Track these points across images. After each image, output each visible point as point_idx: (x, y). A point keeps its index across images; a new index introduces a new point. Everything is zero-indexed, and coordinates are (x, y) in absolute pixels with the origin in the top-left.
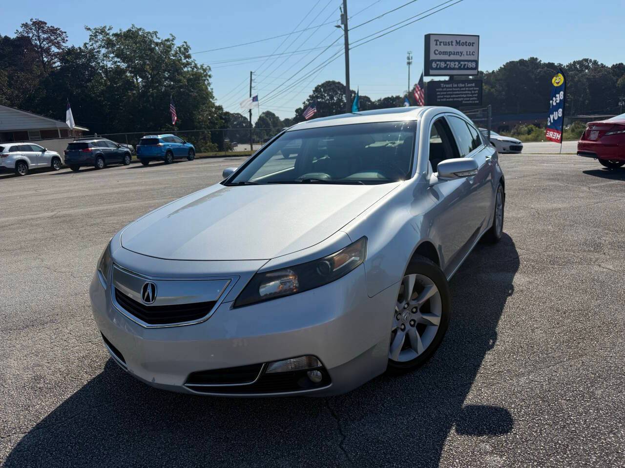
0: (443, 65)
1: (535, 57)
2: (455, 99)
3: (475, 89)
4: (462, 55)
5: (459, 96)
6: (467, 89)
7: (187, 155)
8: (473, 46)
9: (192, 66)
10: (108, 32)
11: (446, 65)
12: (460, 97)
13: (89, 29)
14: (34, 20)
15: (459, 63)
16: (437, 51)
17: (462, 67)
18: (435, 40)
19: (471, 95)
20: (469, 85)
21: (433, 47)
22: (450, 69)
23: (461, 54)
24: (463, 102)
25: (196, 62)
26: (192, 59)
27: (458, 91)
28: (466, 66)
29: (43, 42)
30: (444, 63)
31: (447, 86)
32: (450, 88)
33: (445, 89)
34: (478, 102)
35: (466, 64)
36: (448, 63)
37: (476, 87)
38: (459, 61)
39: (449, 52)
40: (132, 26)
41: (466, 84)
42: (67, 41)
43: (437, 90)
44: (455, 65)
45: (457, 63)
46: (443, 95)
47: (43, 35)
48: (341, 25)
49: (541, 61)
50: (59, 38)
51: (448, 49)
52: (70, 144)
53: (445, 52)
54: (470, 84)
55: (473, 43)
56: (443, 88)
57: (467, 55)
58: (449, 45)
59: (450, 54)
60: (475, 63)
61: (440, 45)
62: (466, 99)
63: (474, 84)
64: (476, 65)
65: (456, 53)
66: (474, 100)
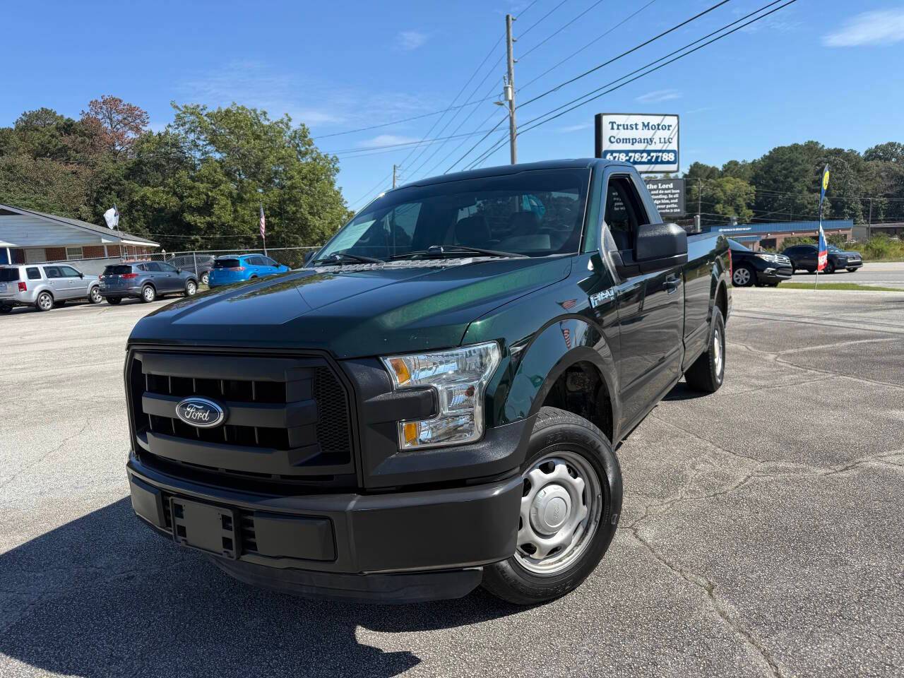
0: (623, 157)
3: (673, 191)
4: (653, 143)
6: (661, 192)
8: (669, 129)
9: (313, 155)
10: (201, 112)
11: (628, 158)
13: (177, 107)
14: (106, 97)
15: (649, 155)
16: (614, 137)
17: (653, 160)
18: (610, 122)
19: (668, 201)
20: (664, 186)
21: (607, 132)
22: (635, 163)
23: (652, 141)
25: (318, 151)
26: (313, 146)
28: (660, 158)
29: (117, 125)
30: (625, 155)
34: (679, 210)
35: (659, 156)
36: (630, 154)
37: (674, 188)
38: (649, 152)
39: (633, 139)
40: (231, 104)
41: (660, 185)
42: (148, 123)
44: (642, 157)
45: (645, 155)
47: (117, 117)
48: (504, 102)
49: (824, 145)
50: (138, 121)
51: (630, 134)
52: (108, 267)
53: (626, 139)
54: (666, 184)
55: (670, 126)
57: (660, 142)
58: (633, 128)
59: (634, 141)
60: (673, 154)
61: (618, 129)
62: (660, 207)
63: (672, 184)
64: (675, 156)
65: (643, 141)
66: (673, 208)
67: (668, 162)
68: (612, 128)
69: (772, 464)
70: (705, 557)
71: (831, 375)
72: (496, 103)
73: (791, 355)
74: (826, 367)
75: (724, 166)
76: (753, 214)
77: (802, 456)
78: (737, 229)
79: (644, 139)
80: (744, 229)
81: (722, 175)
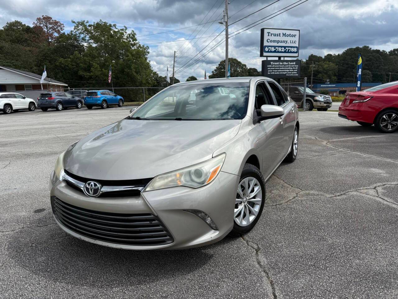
0: (273, 49)
1: (367, 46)
2: (281, 73)
3: (295, 66)
4: (287, 43)
5: (284, 71)
6: (290, 66)
7: (118, 104)
8: (295, 37)
9: (137, 46)
10: (86, 24)
11: (275, 49)
13: (74, 22)
14: (44, 16)
16: (269, 40)
17: (287, 51)
18: (267, 33)
19: (292, 70)
20: (291, 63)
21: (266, 37)
22: (278, 52)
24: (287, 75)
25: (140, 44)
26: (137, 42)
28: (290, 50)
29: (49, 29)
32: (277, 65)
33: (274, 66)
34: (297, 75)
38: (285, 47)
39: (278, 41)
40: (100, 20)
41: (289, 63)
42: (64, 29)
43: (268, 66)
44: (282, 49)
46: (272, 70)
47: (50, 26)
48: (223, 22)
49: (371, 48)
50: (59, 28)
51: (277, 38)
52: (42, 94)
53: (275, 41)
55: (295, 35)
56: (272, 65)
57: (291, 43)
61: (271, 36)
62: (289, 73)
63: (295, 63)
64: (297, 50)
65: (282, 42)
66: (295, 74)
67: (294, 52)
68: (269, 35)
71: (349, 152)
72: (219, 23)
73: (334, 142)
74: (348, 147)
75: (325, 56)
76: (337, 79)
78: (329, 86)
80: (332, 86)
81: (324, 60)
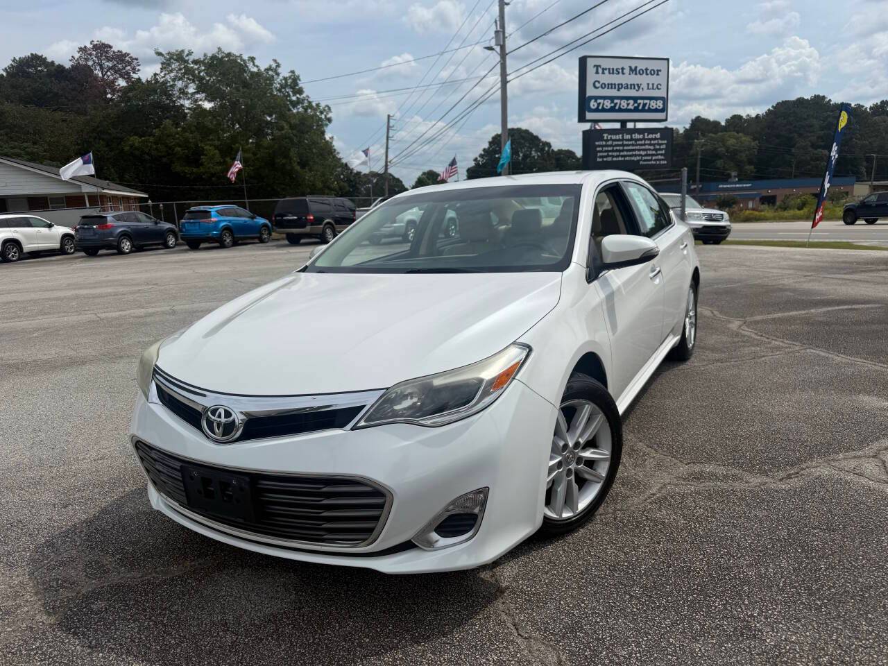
0: (608, 104)
1: (821, 95)
2: (627, 158)
3: (660, 142)
4: (641, 90)
5: (634, 153)
6: (647, 142)
7: (258, 235)
8: (658, 74)
9: (305, 105)
10: (187, 58)
11: (613, 105)
12: (636, 155)
13: (159, 54)
14: (95, 43)
15: (635, 102)
16: (599, 82)
17: (640, 108)
18: (595, 66)
19: (654, 152)
20: (650, 136)
21: (591, 76)
22: (620, 110)
23: (639, 87)
24: (641, 163)
25: (310, 100)
26: (304, 95)
27: (633, 145)
28: (647, 106)
29: (107, 72)
30: (610, 101)
31: (614, 137)
32: (619, 140)
33: (610, 143)
34: (665, 162)
35: (646, 104)
36: (616, 101)
37: (661, 138)
38: (635, 99)
39: (619, 85)
40: (217, 50)
41: (646, 134)
42: (139, 70)
43: (597, 143)
44: (628, 104)
45: (631, 102)
46: (606, 151)
47: (107, 63)
48: (495, 47)
49: (830, 100)
50: (129, 68)
51: (616, 79)
52: (84, 217)
53: (612, 84)
54: (652, 134)
55: (658, 71)
56: (607, 140)
57: (648, 89)
58: (619, 73)
59: (620, 86)
60: (662, 102)
61: (603, 73)
62: (646, 158)
63: (659, 134)
64: (664, 104)
65: (629, 87)
66: (660, 160)
67: (656, 110)
68: (597, 73)
69: (697, 468)
70: (568, 615)
71: (797, 348)
72: (486, 48)
73: (757, 322)
74: (794, 337)
75: (727, 121)
76: (755, 170)
77: (737, 456)
78: (738, 186)
79: (631, 85)
80: (745, 185)
81: (725, 129)
